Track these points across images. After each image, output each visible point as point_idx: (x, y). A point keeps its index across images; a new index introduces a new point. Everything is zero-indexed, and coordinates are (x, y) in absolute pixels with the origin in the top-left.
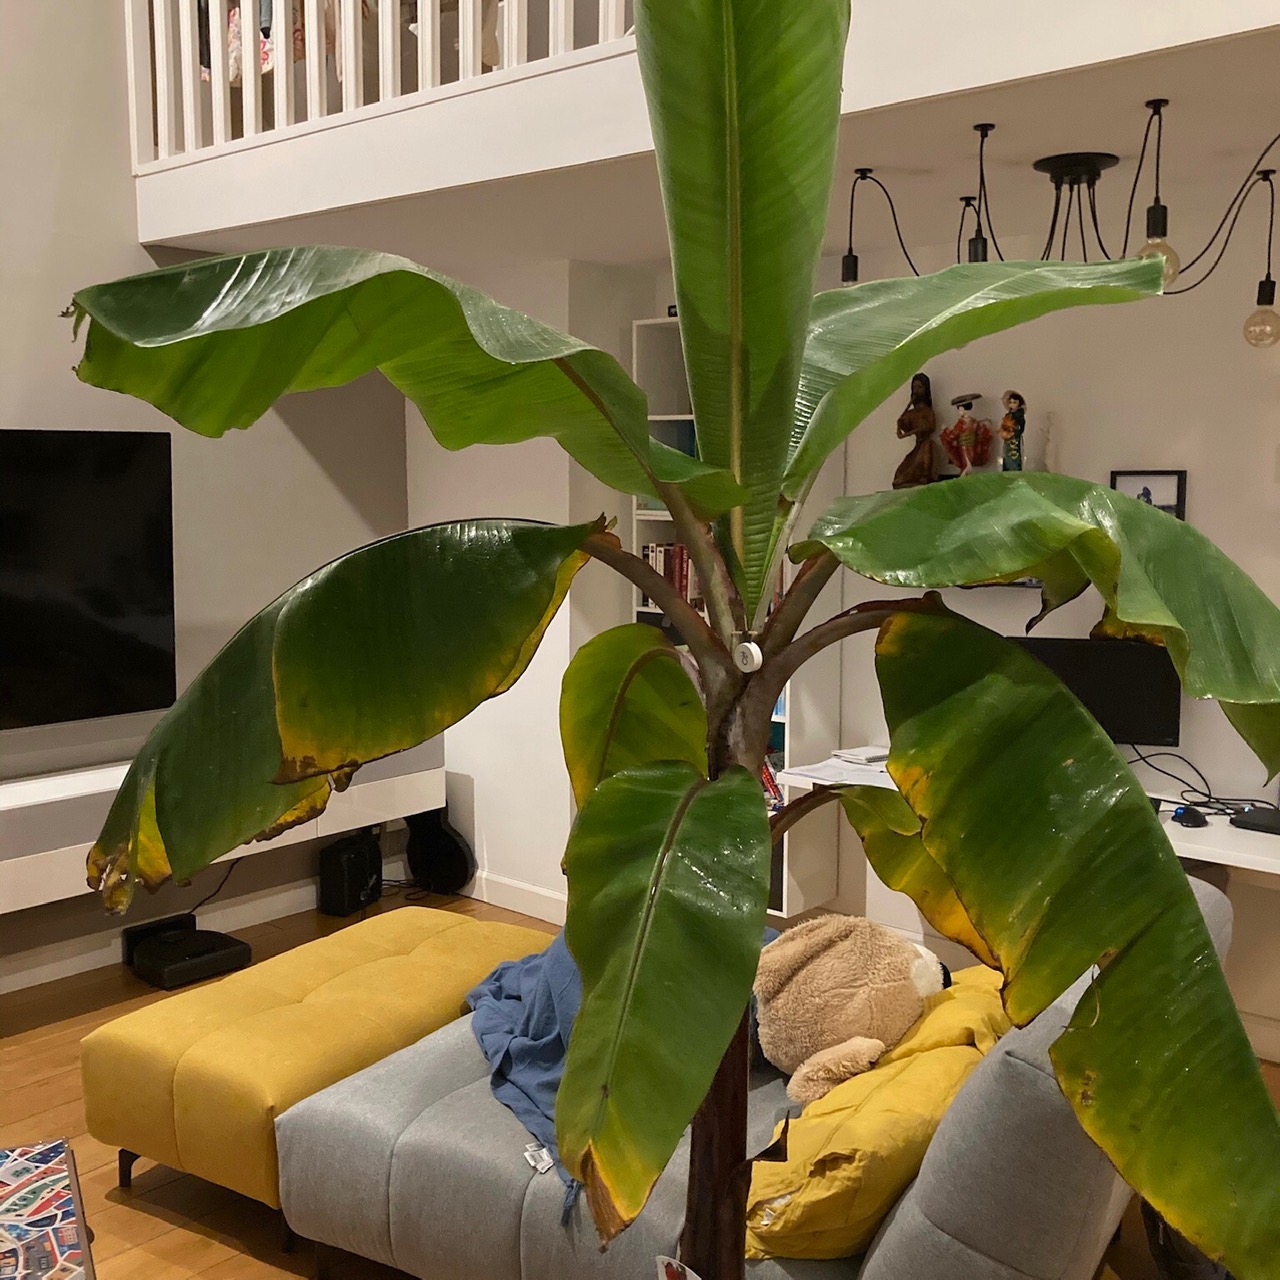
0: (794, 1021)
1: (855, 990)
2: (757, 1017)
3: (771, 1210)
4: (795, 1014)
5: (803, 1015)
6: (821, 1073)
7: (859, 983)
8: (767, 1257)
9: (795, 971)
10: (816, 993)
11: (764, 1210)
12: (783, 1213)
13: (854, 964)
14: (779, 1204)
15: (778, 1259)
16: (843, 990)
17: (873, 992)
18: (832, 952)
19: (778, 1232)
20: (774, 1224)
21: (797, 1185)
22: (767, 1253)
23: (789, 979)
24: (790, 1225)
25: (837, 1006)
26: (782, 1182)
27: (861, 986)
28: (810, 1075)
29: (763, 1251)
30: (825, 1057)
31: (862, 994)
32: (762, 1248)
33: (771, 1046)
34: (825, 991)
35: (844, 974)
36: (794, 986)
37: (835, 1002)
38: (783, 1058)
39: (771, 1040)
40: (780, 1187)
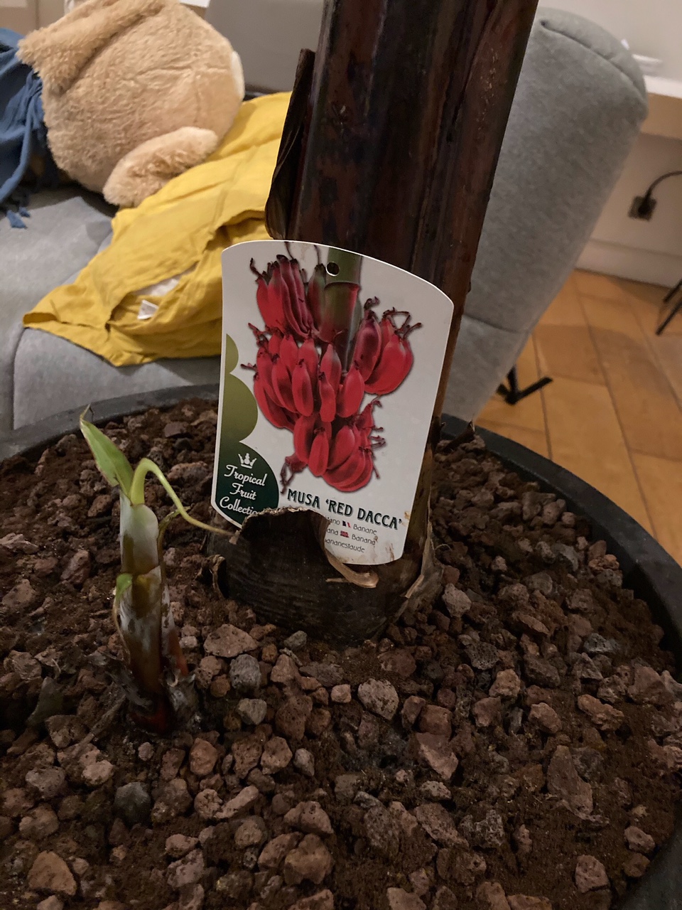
0: (103, 111)
1: (176, 73)
2: (45, 120)
3: (151, 300)
4: (103, 103)
5: (115, 102)
6: (151, 166)
7: (181, 64)
8: (147, 360)
9: (97, 51)
10: (130, 76)
11: (139, 303)
12: (171, 302)
13: (172, 42)
14: (163, 292)
15: (163, 361)
16: (164, 72)
17: (199, 77)
18: (142, 28)
19: (167, 325)
20: (160, 316)
21: (186, 265)
22: (146, 355)
23: (89, 60)
24: (186, 312)
25: (159, 91)
26: (160, 265)
27: (183, 68)
28: (136, 169)
29: (140, 354)
30: (152, 147)
31: (187, 77)
32: (140, 350)
33: (71, 152)
34: (142, 73)
35: (161, 53)
36: (98, 68)
37: (154, 85)
38: (89, 163)
39: (69, 142)
40: (158, 271)
